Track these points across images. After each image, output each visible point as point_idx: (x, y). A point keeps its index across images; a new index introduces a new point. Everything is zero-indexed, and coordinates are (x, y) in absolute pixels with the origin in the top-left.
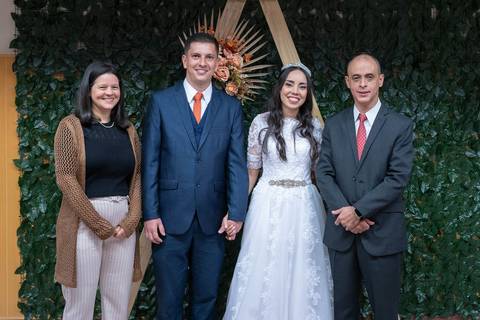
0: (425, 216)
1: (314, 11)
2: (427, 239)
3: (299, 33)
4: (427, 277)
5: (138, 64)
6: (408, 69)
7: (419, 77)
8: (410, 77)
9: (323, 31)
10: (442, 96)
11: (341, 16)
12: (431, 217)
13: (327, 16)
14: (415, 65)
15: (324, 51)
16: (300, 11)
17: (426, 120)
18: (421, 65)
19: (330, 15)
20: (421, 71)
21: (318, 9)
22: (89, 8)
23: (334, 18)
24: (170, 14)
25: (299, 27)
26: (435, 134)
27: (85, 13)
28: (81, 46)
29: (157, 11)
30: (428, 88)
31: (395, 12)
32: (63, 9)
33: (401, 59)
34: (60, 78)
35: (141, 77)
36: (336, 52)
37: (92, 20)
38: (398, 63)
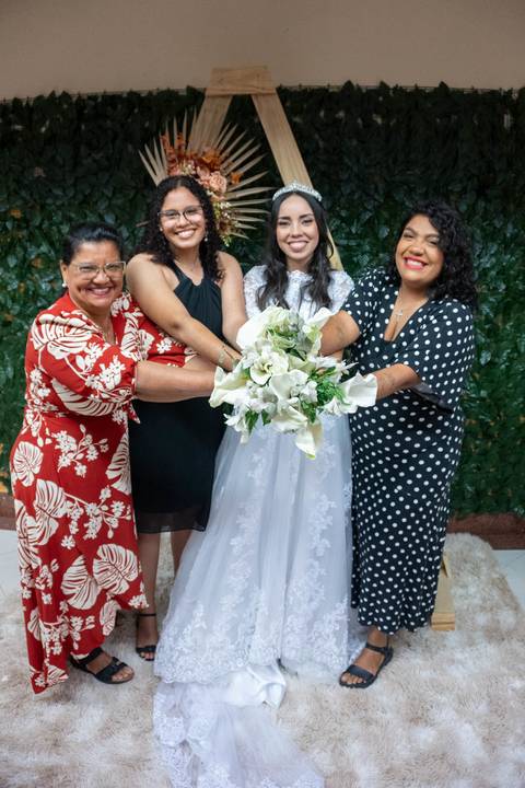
0: (483, 393)
1: (341, 114)
2: (482, 423)
3: (321, 144)
4: (479, 468)
5: (106, 192)
6: (470, 198)
7: (485, 208)
8: (473, 208)
9: (355, 143)
10: (515, 237)
11: (379, 121)
12: (490, 395)
13: (359, 121)
14: (481, 192)
15: (355, 169)
16: (322, 114)
17: (493, 267)
18: (488, 192)
19: (363, 120)
20: (488, 201)
21: (348, 111)
22: (48, 123)
23: (369, 124)
24: (147, 124)
25: (321, 136)
26: (503, 287)
27: (43, 129)
28: (39, 172)
29: (129, 120)
30: (498, 224)
31: (454, 117)
32: (18, 127)
33: (461, 181)
34: (17, 214)
35: (110, 208)
36: (372, 171)
37: (51, 139)
38: (457, 188)
